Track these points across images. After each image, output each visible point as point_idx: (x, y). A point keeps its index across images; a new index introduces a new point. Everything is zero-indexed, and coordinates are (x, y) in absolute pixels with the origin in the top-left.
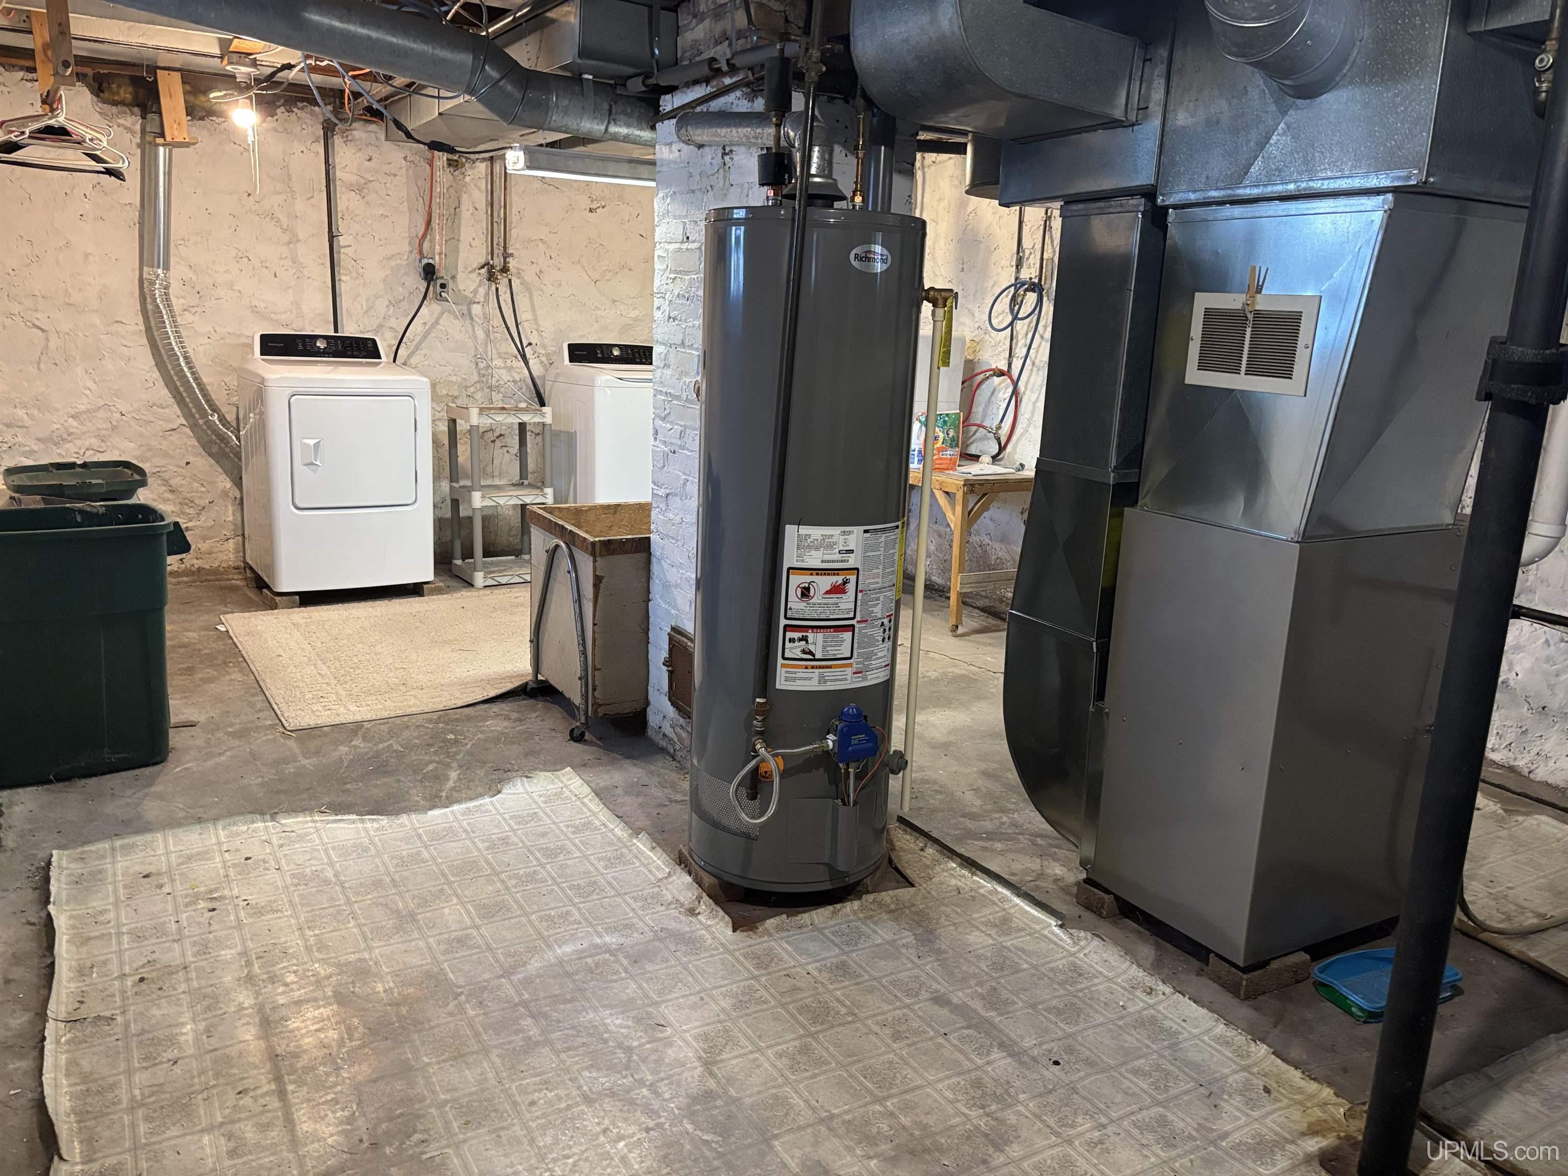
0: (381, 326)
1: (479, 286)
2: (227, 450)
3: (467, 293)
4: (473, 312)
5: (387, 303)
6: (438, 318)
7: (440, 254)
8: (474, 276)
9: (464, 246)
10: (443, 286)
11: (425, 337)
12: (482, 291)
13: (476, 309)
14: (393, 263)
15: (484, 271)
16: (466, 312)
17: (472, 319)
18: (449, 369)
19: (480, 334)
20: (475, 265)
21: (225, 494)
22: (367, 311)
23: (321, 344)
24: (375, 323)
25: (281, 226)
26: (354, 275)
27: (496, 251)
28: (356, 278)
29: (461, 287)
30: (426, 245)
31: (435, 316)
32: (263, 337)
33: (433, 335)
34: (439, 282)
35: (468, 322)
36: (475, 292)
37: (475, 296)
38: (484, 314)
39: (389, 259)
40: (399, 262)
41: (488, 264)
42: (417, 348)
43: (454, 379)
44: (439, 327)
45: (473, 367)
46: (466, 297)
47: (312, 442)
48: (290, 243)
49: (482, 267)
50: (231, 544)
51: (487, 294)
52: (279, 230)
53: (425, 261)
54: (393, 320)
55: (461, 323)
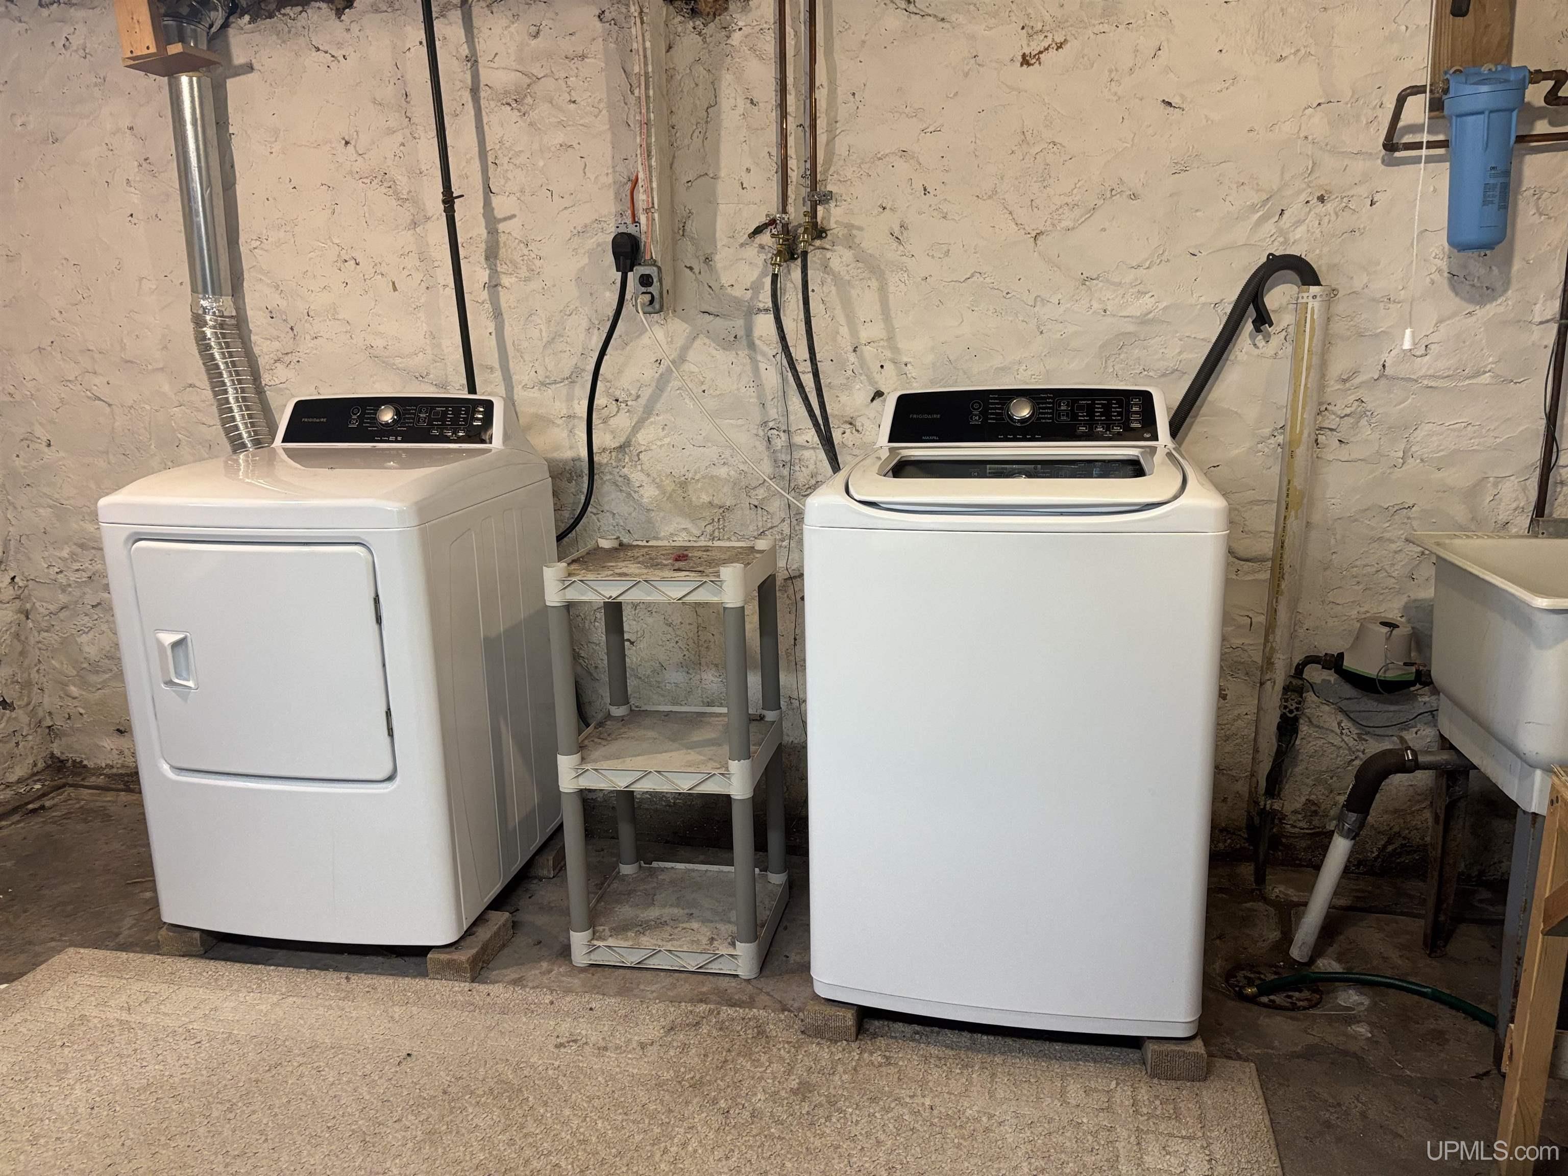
3: (738, 292)
4: (757, 333)
5: (585, 324)
6: (685, 349)
7: (647, 210)
8: (751, 252)
9: (725, 188)
10: (645, 280)
14: (591, 243)
15: (766, 238)
16: (741, 333)
17: (752, 346)
18: (711, 452)
23: (383, 415)
27: (793, 191)
29: (725, 280)
32: (295, 407)
34: (640, 272)
35: (743, 353)
41: (773, 222)
42: (649, 411)
43: (723, 472)
44: (686, 367)
45: (761, 446)
46: (737, 301)
47: (168, 638)
51: (782, 291)
55: (731, 356)
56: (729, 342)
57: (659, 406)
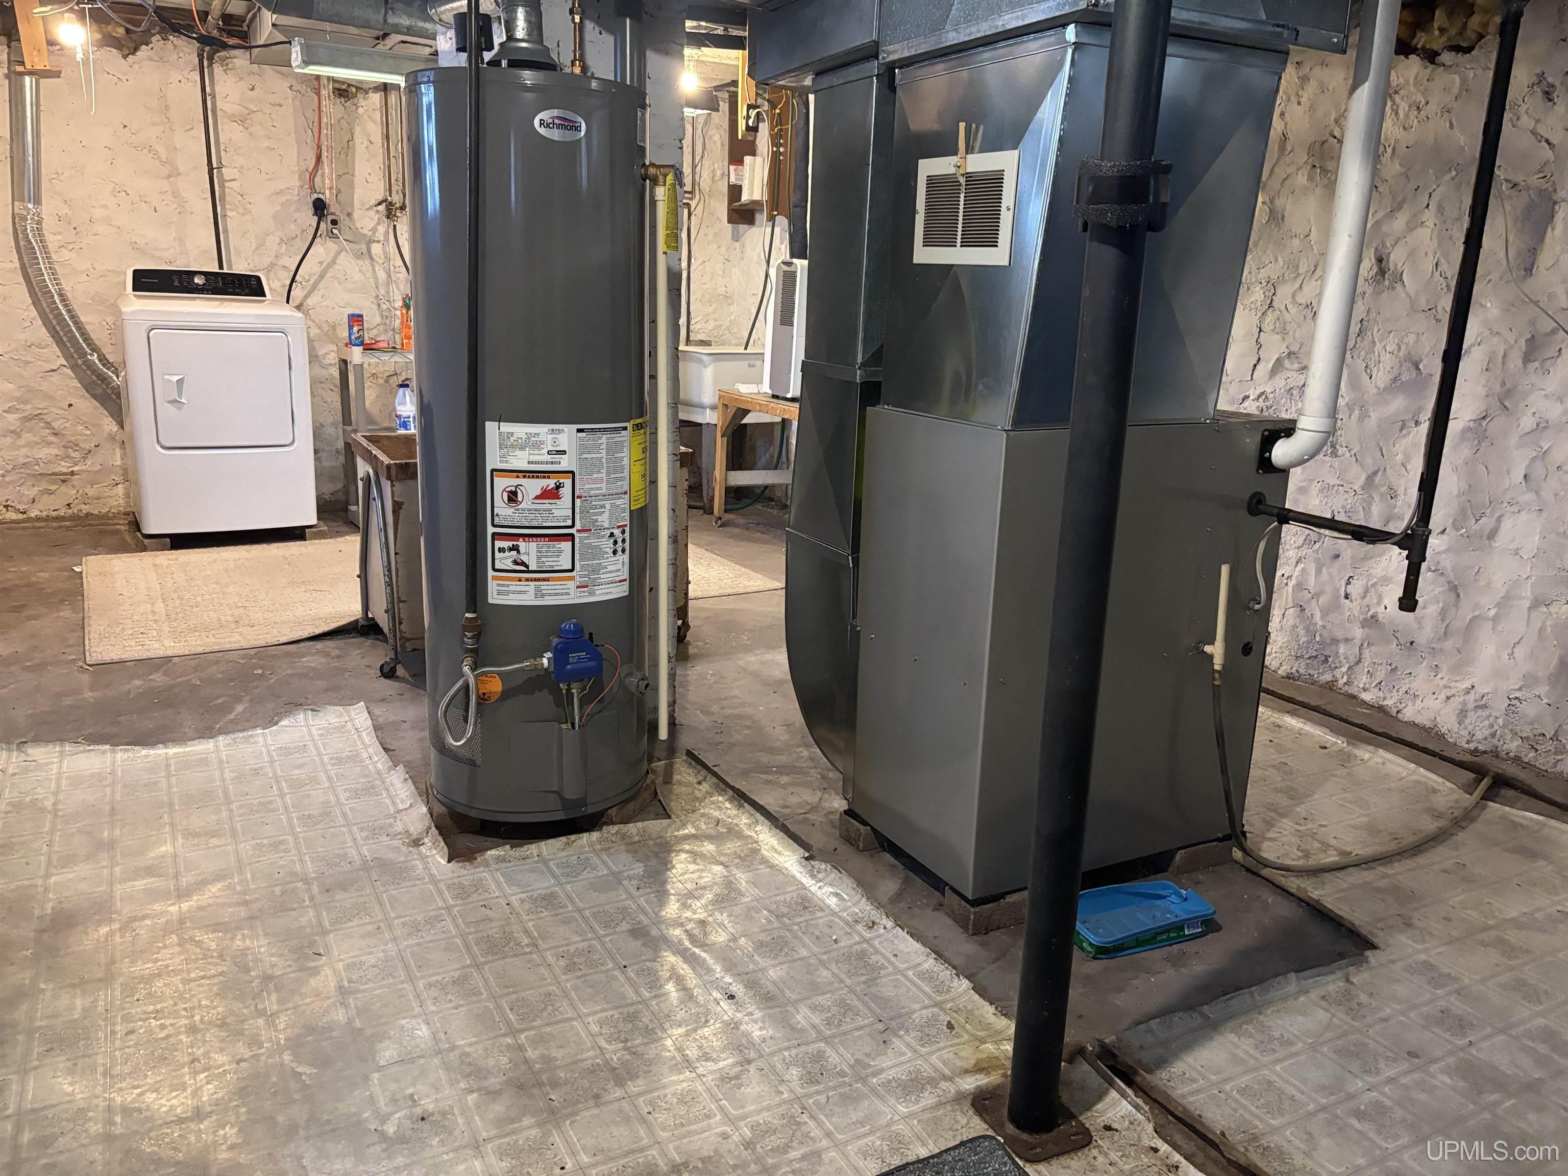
0: (272, 265)
1: (378, 224)
2: (110, 391)
3: (365, 231)
4: (373, 251)
5: (278, 241)
6: (334, 257)
7: (331, 188)
8: (372, 213)
9: (359, 180)
10: (334, 222)
11: (322, 276)
12: (381, 229)
13: (376, 249)
14: (283, 199)
15: (382, 208)
16: (365, 251)
17: (371, 258)
18: (350, 310)
19: (381, 275)
20: (373, 202)
21: (112, 438)
22: (257, 249)
23: (198, 280)
24: (267, 261)
25: (159, 159)
26: (241, 210)
27: (394, 188)
28: (243, 214)
29: (358, 225)
30: (318, 180)
31: (332, 255)
32: (136, 273)
33: (329, 275)
34: (330, 218)
35: (367, 261)
36: (374, 230)
37: (374, 234)
38: (385, 253)
39: (280, 193)
40: (289, 197)
41: (386, 200)
42: (314, 287)
44: (336, 267)
45: (375, 307)
46: (365, 235)
47: (175, 378)
48: (170, 176)
49: (380, 204)
50: (120, 489)
51: (387, 233)
52: (157, 162)
53: (315, 196)
54: (286, 258)
55: (361, 262)
56: (359, 256)
57: (320, 286)
